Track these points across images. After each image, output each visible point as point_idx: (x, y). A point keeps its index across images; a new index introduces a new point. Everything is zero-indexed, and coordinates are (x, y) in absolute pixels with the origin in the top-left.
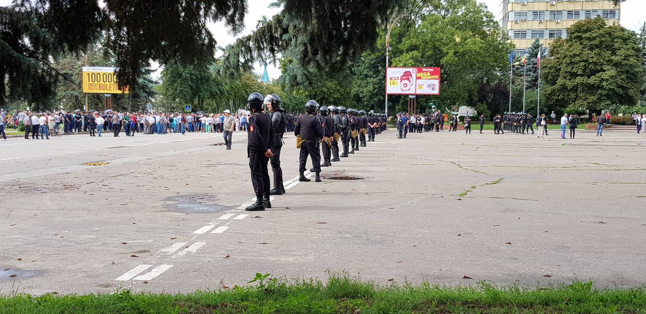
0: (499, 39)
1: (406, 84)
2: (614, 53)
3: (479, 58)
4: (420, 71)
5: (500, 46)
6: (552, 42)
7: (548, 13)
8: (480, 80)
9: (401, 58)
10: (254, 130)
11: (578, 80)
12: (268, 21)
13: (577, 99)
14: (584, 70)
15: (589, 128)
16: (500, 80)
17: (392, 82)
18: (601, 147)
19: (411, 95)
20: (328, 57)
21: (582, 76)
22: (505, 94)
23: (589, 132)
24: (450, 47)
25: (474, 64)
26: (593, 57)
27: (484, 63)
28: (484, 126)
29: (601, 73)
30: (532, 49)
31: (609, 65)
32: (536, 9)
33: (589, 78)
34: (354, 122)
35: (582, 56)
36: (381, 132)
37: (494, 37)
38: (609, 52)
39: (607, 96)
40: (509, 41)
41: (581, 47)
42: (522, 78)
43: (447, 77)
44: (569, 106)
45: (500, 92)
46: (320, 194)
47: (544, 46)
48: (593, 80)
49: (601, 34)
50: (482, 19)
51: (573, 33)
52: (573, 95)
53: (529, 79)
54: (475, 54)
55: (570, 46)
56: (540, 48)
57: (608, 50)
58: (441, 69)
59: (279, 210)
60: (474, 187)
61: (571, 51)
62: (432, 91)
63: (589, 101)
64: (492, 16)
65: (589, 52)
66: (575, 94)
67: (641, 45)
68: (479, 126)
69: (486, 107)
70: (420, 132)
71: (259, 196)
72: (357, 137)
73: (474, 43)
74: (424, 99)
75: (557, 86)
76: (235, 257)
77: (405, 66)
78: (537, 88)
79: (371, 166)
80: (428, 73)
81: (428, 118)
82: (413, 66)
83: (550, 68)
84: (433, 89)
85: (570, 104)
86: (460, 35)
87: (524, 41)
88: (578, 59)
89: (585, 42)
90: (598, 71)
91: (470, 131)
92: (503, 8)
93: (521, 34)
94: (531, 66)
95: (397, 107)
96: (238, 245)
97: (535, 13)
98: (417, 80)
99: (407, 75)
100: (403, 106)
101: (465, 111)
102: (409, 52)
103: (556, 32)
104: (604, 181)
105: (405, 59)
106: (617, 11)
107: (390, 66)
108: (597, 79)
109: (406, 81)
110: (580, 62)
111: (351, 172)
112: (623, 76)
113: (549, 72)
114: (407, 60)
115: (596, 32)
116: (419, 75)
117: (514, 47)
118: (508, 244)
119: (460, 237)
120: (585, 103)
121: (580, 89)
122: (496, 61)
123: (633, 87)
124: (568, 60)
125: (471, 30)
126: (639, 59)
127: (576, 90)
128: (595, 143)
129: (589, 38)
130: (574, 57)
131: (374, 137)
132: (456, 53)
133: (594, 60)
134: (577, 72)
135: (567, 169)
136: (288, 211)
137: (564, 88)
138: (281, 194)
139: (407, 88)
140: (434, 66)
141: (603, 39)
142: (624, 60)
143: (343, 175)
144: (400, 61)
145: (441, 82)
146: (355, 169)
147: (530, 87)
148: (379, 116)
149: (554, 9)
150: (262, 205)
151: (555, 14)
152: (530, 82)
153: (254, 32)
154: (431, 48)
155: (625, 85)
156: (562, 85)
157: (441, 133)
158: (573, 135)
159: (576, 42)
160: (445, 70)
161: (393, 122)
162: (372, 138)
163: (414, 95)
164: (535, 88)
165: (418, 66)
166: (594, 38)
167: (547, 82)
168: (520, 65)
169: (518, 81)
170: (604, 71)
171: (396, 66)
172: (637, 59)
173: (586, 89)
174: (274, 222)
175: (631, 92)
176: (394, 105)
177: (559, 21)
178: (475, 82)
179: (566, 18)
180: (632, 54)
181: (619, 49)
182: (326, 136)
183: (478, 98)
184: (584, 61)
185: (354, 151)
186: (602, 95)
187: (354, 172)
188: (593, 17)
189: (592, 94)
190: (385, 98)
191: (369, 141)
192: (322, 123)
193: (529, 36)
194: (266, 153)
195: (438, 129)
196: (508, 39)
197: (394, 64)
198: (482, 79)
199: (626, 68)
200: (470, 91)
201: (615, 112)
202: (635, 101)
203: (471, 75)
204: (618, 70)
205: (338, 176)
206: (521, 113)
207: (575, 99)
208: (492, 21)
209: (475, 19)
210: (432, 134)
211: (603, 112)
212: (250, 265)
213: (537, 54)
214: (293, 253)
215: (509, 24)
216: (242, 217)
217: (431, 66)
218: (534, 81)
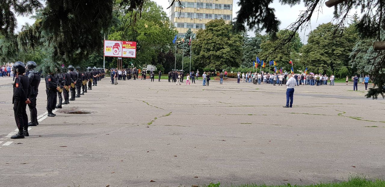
0: (169, 27)
1: (116, 51)
2: (229, 39)
3: (158, 37)
4: (124, 43)
5: (170, 32)
6: (197, 31)
7: (195, 14)
8: (159, 50)
9: (113, 34)
10: (19, 86)
11: (211, 53)
12: (30, 26)
13: (210, 63)
14: (214, 48)
15: (216, 79)
16: (170, 51)
17: (108, 49)
18: (223, 91)
19: (119, 57)
20: (70, 55)
21: (213, 51)
22: (172, 59)
23: (216, 82)
24: (142, 30)
25: (155, 41)
26: (218, 41)
27: (161, 40)
28: (161, 77)
29: (222, 49)
30: (187, 34)
31: (226, 45)
32: (189, 11)
33: (216, 52)
34: (84, 75)
35: (213, 40)
36: (101, 79)
37: (167, 26)
38: (226, 38)
39: (225, 62)
40: (175, 29)
41: (212, 34)
42: (182, 50)
43: (140, 48)
44: (206, 67)
45: (170, 57)
46: (62, 125)
47: (193, 33)
48: (218, 53)
49: (222, 29)
50: (160, 15)
51: (208, 27)
52: (208, 61)
53: (185, 51)
54: (156, 35)
55: (207, 34)
56: (191, 34)
57: (226, 37)
58: (137, 43)
59: (34, 138)
60: (156, 118)
61: (207, 37)
62: (132, 55)
63: (216, 64)
64: (165, 14)
65: (216, 38)
66: (209, 60)
67: (242, 35)
68: (158, 77)
69: (162, 66)
70: (124, 80)
71: (20, 129)
72: (86, 84)
73: (156, 29)
74: (127, 60)
75: (200, 56)
76: (4, 175)
77: (115, 40)
78: (190, 56)
79: (95, 104)
80: (130, 45)
81: (129, 71)
82: (120, 40)
83: (196, 46)
84: (132, 54)
85: (207, 66)
86: (148, 24)
87: (183, 29)
88: (211, 41)
89: (215, 32)
90: (221, 48)
91: (153, 80)
92: (172, 10)
93: (181, 25)
94: (186, 44)
95: (110, 65)
96: (6, 165)
97: (189, 14)
98: (123, 49)
99: (117, 46)
100: (114, 64)
101: (150, 67)
102: (118, 31)
103: (199, 25)
104: (224, 114)
105: (116, 35)
106: (231, 16)
107: (107, 39)
108: (220, 52)
109: (116, 49)
110: (212, 43)
111: (82, 108)
112: (234, 52)
113: (196, 48)
114: (117, 36)
115: (220, 27)
116: (124, 46)
117: (178, 33)
118: (175, 157)
119: (148, 153)
120: (214, 65)
121: (212, 58)
122: (167, 40)
123: (238, 58)
124: (205, 42)
125: (154, 21)
126: (241, 43)
127: (210, 58)
128: (219, 89)
129: (216, 30)
130: (209, 40)
131: (96, 83)
132: (145, 34)
133: (219, 42)
134: (210, 48)
135: (206, 105)
136: (40, 138)
137: (203, 56)
138: (36, 126)
139: (117, 53)
140: (133, 41)
141: (224, 31)
142: (234, 43)
143: (77, 110)
144: (113, 37)
145: (137, 50)
146: (84, 106)
147: (186, 55)
148: (100, 70)
149: (198, 12)
150: (23, 134)
151: (200, 15)
152: (186, 52)
153: (20, 33)
154: (131, 30)
155: (234, 57)
156: (203, 55)
157: (137, 80)
158: (208, 84)
159: (210, 32)
160: (139, 43)
161: (108, 73)
162: (95, 84)
163: (121, 57)
164: (189, 56)
165: (124, 40)
166: (219, 30)
167: (195, 53)
168: (180, 42)
169: (179, 52)
170: (224, 48)
171: (110, 40)
172: (240, 43)
173: (215, 58)
174: (31, 147)
175: (237, 60)
176: (109, 63)
177: (201, 19)
178: (156, 51)
179: (205, 18)
180: (238, 40)
181: (232, 37)
182: (66, 85)
183: (157, 61)
184: (213, 43)
185: (84, 93)
186: (222, 62)
187: (84, 108)
188: (219, 18)
189: (218, 61)
190: (103, 58)
191: (93, 86)
192: (63, 77)
193: (185, 26)
194: (26, 101)
195: (135, 79)
196: (174, 28)
197: (109, 38)
198: (160, 49)
199: (235, 47)
200: (153, 56)
201: (229, 71)
202: (239, 65)
203: (154, 47)
204: (231, 48)
205: (74, 111)
206: (181, 71)
207: (209, 63)
208: (166, 17)
209: (156, 15)
210: (132, 81)
211: (223, 70)
212: (14, 180)
213: (190, 37)
214: (44, 170)
215: (175, 19)
216: (8, 143)
217: (131, 41)
218: (188, 52)
